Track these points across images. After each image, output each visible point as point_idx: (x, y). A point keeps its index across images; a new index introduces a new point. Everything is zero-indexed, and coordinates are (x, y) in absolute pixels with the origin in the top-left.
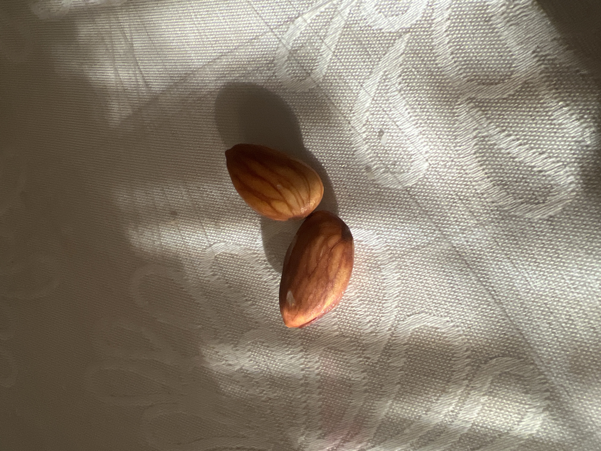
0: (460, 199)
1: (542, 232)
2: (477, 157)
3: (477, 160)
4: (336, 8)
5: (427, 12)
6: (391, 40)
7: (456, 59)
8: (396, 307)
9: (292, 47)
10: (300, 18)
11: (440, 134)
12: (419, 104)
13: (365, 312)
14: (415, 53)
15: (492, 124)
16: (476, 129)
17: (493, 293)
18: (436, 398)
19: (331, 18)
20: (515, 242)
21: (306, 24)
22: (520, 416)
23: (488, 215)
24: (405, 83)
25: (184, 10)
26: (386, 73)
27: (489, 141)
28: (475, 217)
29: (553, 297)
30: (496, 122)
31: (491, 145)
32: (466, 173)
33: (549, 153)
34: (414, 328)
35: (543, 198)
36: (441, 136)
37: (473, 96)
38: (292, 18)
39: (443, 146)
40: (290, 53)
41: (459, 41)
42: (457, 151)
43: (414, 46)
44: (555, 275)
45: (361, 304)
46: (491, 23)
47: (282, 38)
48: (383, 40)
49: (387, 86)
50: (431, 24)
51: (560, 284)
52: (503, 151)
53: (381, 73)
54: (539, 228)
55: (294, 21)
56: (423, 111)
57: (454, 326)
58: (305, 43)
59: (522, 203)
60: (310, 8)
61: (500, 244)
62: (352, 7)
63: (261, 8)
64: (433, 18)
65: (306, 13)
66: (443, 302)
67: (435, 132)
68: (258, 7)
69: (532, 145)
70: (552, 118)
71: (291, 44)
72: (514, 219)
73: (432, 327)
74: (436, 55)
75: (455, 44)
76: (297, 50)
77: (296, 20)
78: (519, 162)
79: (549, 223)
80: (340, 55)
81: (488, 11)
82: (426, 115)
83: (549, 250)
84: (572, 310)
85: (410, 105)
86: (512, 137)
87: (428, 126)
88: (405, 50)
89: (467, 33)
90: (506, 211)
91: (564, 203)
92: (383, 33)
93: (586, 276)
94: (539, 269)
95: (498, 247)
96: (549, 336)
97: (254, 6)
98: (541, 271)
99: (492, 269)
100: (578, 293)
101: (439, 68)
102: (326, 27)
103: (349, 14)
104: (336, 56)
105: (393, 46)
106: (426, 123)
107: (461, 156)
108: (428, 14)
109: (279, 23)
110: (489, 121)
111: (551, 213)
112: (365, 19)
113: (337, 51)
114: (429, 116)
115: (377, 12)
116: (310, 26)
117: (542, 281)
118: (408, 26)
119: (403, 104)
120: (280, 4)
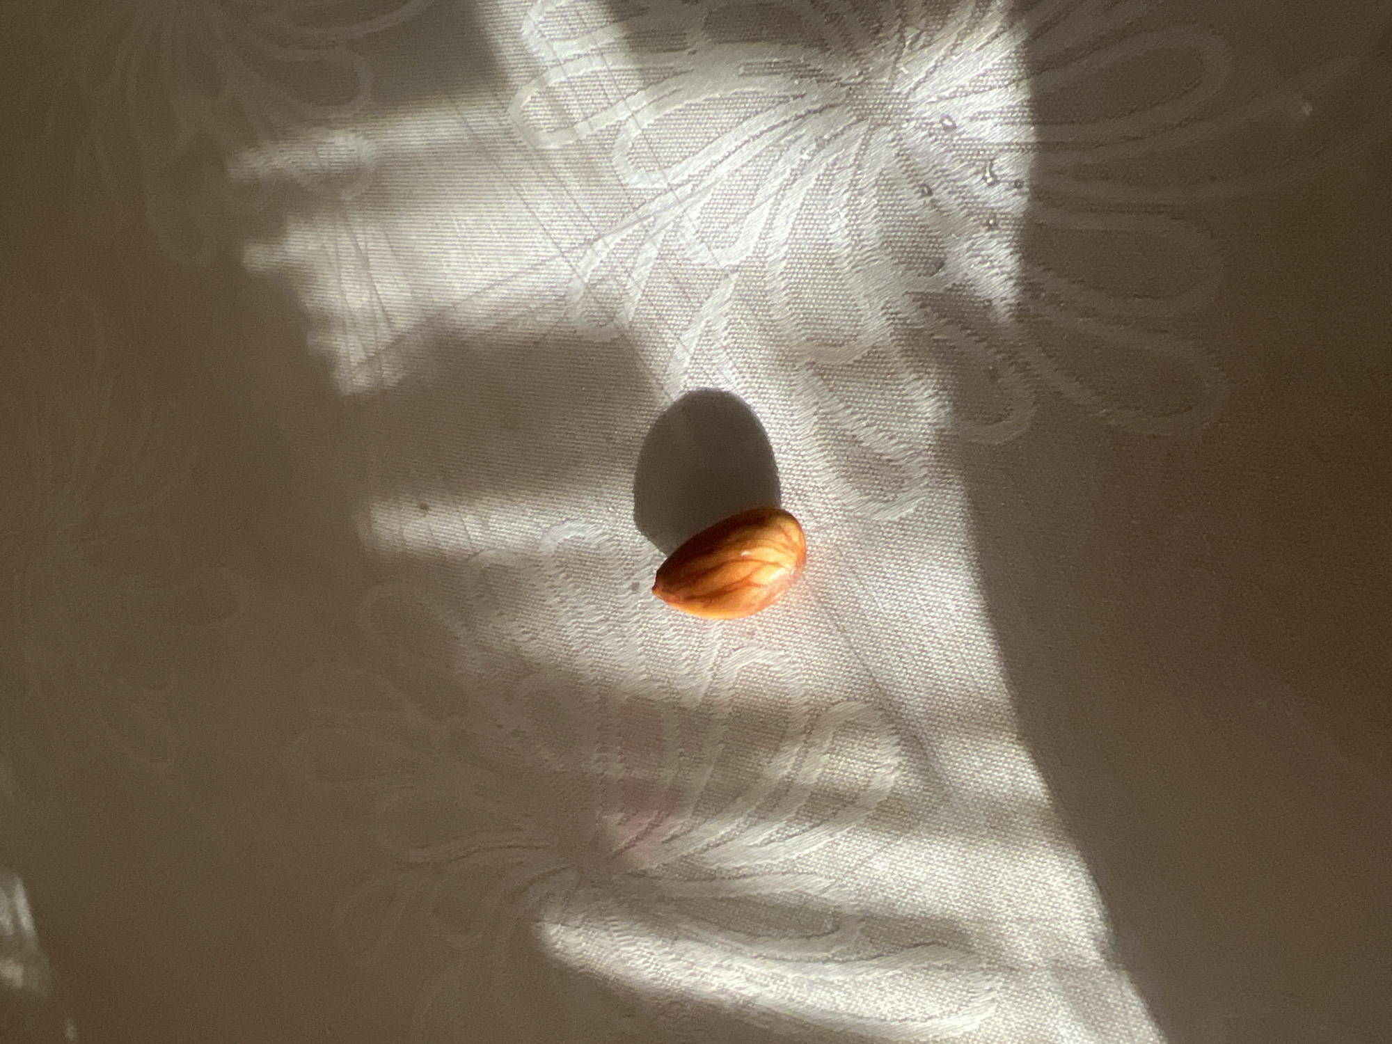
0: (797, 494)
1: (891, 538)
2: (817, 440)
3: (817, 444)
4: (647, 231)
5: (759, 246)
6: (715, 279)
7: (794, 311)
8: (719, 639)
9: (589, 280)
10: (600, 241)
11: (774, 408)
12: (749, 368)
13: (680, 645)
14: (744, 300)
15: (836, 397)
16: (817, 403)
17: (836, 617)
18: (768, 759)
19: (641, 245)
20: (862, 551)
21: (608, 250)
22: (867, 779)
23: (830, 516)
24: (733, 338)
25: (442, 216)
26: (710, 324)
27: (831, 418)
28: (816, 517)
29: (904, 622)
30: (840, 395)
31: (833, 424)
32: (805, 461)
33: (900, 437)
34: (741, 666)
35: (893, 495)
36: (775, 411)
37: (813, 360)
38: (590, 239)
39: (778, 424)
40: (587, 288)
41: (797, 288)
42: (794, 430)
43: (743, 291)
44: (907, 594)
45: (675, 636)
46: (834, 266)
47: (577, 265)
48: (706, 279)
49: (710, 340)
50: (764, 263)
51: (913, 605)
52: (848, 433)
53: (703, 323)
54: (889, 532)
55: (592, 244)
56: (754, 377)
57: (790, 662)
58: (607, 276)
59: (870, 501)
60: (613, 229)
61: (844, 553)
62: (668, 232)
63: (550, 223)
64: (766, 255)
65: (609, 234)
66: (777, 631)
67: (768, 405)
68: (546, 221)
69: (881, 427)
70: (904, 392)
71: (588, 276)
72: (860, 520)
73: (764, 665)
74: (769, 303)
75: (793, 290)
76: (596, 284)
77: (595, 243)
78: (866, 448)
79: (900, 526)
80: (652, 295)
81: (831, 251)
82: (756, 382)
83: (899, 562)
84: (926, 638)
85: (738, 368)
86: (858, 416)
87: (759, 397)
88: (732, 294)
89: (807, 278)
90: (851, 511)
91: (917, 502)
92: (706, 270)
93: (941, 595)
94: (889, 586)
95: (842, 558)
96: (900, 672)
97: (540, 219)
98: (890, 589)
99: (834, 587)
100: (933, 617)
101: (773, 321)
102: (635, 256)
103: (663, 241)
104: (647, 296)
105: (717, 288)
106: (756, 392)
107: (799, 438)
108: (760, 249)
109: (573, 246)
110: (832, 393)
111: (904, 515)
112: (683, 250)
113: (647, 289)
114: (761, 383)
115: (698, 241)
116: (613, 253)
117: (892, 602)
118: (737, 262)
119: (730, 366)
120: (575, 219)
